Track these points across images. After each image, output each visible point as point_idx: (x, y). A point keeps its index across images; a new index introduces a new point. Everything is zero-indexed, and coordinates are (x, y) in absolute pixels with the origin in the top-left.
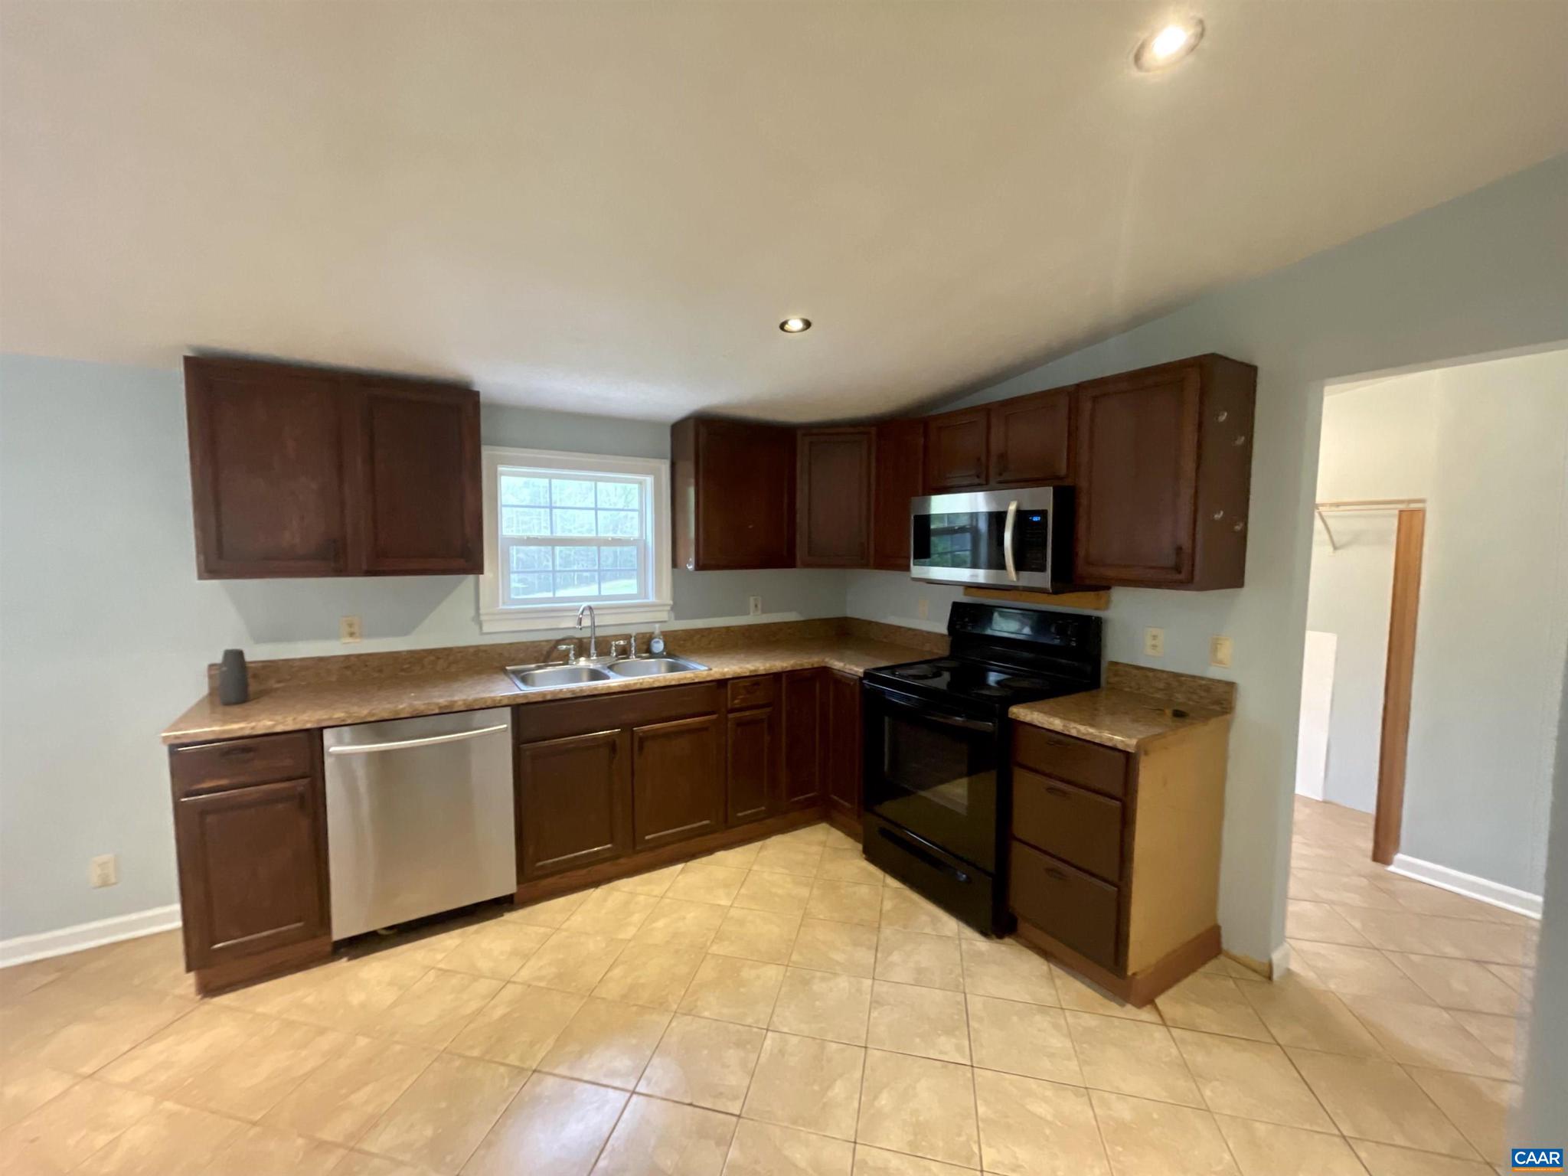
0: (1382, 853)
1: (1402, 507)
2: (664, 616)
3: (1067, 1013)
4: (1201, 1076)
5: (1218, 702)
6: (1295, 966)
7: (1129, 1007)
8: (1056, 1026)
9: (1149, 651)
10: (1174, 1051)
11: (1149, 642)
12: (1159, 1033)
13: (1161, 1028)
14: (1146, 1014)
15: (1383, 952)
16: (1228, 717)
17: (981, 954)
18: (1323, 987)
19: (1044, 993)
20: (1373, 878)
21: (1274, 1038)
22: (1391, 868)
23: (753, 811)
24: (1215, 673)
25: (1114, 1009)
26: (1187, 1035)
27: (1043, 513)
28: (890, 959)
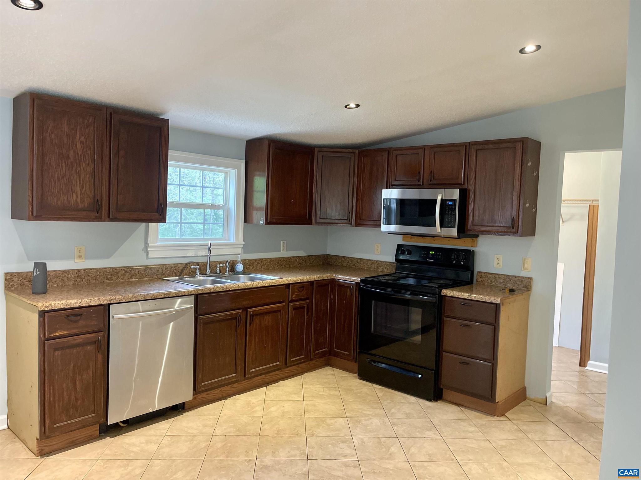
0: (583, 363)
1: (590, 203)
2: (239, 251)
3: (473, 421)
4: (526, 432)
5: (526, 287)
6: (554, 401)
7: (496, 417)
8: (470, 425)
9: (496, 265)
10: (516, 427)
11: (496, 261)
12: (509, 423)
13: (509, 421)
14: (502, 418)
15: (586, 394)
16: (529, 292)
17: (430, 407)
18: (565, 405)
19: (462, 416)
20: (580, 372)
21: (550, 421)
22: (587, 368)
23: (298, 358)
24: (523, 274)
25: (490, 418)
26: (519, 422)
27: (454, 201)
28: (391, 411)
